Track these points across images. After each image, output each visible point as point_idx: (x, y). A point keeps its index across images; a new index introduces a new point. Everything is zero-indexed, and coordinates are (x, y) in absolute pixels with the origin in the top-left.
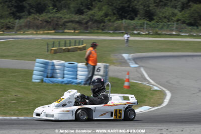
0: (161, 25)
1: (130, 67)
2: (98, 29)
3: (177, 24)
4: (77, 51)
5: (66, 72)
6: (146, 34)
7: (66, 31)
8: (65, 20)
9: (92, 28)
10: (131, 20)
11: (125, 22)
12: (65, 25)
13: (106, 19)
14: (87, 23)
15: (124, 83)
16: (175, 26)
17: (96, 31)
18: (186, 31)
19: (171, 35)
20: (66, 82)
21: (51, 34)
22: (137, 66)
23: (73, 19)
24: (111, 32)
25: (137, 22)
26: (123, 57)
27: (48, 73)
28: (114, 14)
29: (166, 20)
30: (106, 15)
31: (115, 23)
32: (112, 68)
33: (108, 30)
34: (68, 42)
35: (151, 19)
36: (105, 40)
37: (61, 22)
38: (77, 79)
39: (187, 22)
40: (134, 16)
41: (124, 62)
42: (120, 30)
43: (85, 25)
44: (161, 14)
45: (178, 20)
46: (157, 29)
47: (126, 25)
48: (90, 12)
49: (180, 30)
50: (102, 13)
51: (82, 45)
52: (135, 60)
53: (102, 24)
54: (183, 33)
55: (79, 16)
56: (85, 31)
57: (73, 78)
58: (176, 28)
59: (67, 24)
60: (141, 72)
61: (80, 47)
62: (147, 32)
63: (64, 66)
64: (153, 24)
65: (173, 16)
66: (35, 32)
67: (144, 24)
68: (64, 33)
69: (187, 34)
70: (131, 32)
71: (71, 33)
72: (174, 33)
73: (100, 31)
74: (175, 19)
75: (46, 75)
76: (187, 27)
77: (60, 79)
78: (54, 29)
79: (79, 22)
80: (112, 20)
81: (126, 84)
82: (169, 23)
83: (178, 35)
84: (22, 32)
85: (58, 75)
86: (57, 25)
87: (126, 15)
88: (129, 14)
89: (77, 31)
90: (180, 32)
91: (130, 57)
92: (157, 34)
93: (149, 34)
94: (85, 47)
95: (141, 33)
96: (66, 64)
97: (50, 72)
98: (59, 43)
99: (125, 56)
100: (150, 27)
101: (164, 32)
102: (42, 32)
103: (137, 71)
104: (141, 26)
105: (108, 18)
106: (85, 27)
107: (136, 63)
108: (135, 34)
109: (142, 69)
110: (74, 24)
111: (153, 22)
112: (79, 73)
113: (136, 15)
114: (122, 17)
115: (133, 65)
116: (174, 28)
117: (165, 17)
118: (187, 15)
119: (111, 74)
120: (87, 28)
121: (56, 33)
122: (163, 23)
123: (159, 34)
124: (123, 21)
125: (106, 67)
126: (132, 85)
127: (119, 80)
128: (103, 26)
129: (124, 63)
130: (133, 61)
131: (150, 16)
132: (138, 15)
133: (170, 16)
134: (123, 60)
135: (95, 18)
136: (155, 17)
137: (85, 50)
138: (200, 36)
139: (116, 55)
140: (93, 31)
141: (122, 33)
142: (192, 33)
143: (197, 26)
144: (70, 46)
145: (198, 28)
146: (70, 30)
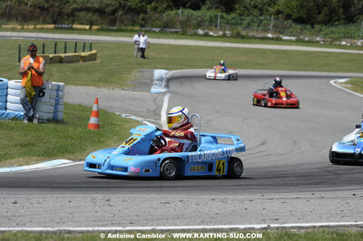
0: (247, 19)
1: (149, 91)
2: (134, 23)
3: (277, 19)
4: (78, 61)
6: (219, 37)
7: (75, 26)
8: (75, 6)
9: (122, 22)
10: (194, 9)
11: (183, 13)
12: (74, 15)
13: (149, 6)
14: (114, 12)
15: (89, 119)
16: (272, 22)
17: (129, 28)
18: (291, 32)
19: (264, 39)
21: (47, 31)
22: (164, 90)
23: (89, 5)
24: (157, 30)
25: (204, 13)
29: (256, 12)
31: (164, 15)
33: (152, 27)
35: (230, 9)
37: (68, 9)
38: (6, 109)
40: (200, 3)
41: (145, 84)
42: (172, 28)
43: (112, 17)
45: (278, 12)
46: (239, 28)
47: (185, 19)
49: (280, 30)
51: (90, 50)
53: (142, 16)
54: (286, 35)
56: (111, 28)
58: (274, 26)
59: (77, 14)
62: (221, 33)
64: (233, 18)
65: (269, 5)
66: (19, 27)
67: (216, 17)
68: (71, 30)
69: (294, 38)
70: (190, 31)
71: (85, 30)
72: (270, 35)
73: (137, 28)
74: (272, 10)
76: (294, 25)
78: (55, 23)
79: (100, 11)
80: (159, 9)
81: (93, 120)
82: (262, 18)
83: (277, 40)
86: (60, 14)
89: (95, 27)
90: (281, 33)
92: (239, 37)
93: (224, 35)
94: (95, 54)
95: (211, 33)
100: (227, 23)
101: (251, 34)
102: (32, 27)
105: (153, 4)
106: (110, 19)
108: (199, 35)
110: (90, 15)
111: (233, 15)
112: (10, 98)
113: (204, 2)
114: (177, 4)
115: (157, 89)
116: (271, 27)
117: (255, 7)
120: (113, 22)
121: (56, 30)
122: (251, 17)
123: (243, 37)
124: (180, 11)
125: (57, 89)
128: (143, 19)
132: (207, 2)
133: (265, 4)
135: (129, 4)
136: (236, 6)
137: (95, 60)
138: (318, 42)
139: (142, 72)
140: (123, 28)
141: (177, 32)
142: (302, 37)
143: (312, 24)
144: (65, 52)
145: (313, 28)
146: (82, 24)
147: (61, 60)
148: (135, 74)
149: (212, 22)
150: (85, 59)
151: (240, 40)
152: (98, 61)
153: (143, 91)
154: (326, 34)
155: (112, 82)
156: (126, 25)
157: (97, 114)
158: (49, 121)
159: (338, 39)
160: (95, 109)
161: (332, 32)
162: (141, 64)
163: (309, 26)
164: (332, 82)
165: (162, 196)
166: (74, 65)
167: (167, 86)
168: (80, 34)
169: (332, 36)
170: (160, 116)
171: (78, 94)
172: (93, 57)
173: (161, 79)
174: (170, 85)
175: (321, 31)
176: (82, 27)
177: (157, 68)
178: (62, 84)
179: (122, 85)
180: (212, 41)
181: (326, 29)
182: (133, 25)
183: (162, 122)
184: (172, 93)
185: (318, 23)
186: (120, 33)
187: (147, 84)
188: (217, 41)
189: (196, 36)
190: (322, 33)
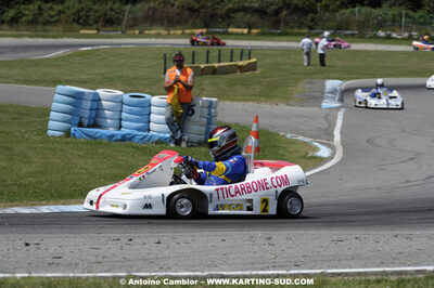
1: (320, 106)
2: (300, 26)
4: (234, 72)
5: (125, 115)
6: (404, 39)
7: (230, 30)
8: (230, 6)
9: (287, 25)
10: (374, 7)
11: (360, 12)
12: (229, 17)
13: (319, 4)
14: (277, 13)
17: (296, 31)
22: (338, 105)
23: (247, 4)
27: (81, 118)
31: (338, 14)
33: (323, 29)
37: (222, 10)
38: (149, 130)
41: (315, 98)
42: (347, 30)
43: (274, 18)
46: (428, 27)
47: (361, 19)
53: (310, 16)
56: (274, 31)
57: (139, 129)
60: (336, 118)
61: (240, 63)
62: (406, 35)
63: (122, 103)
64: (421, 16)
66: (164, 32)
67: (400, 15)
68: (226, 35)
70: (370, 33)
71: (243, 34)
73: (305, 31)
75: (77, 122)
77: (111, 131)
78: (206, 26)
79: (260, 12)
80: (331, 8)
84: (137, 32)
85: (109, 121)
86: (213, 16)
89: (254, 31)
93: (411, 37)
94: (255, 63)
95: (394, 35)
96: (126, 97)
97: (86, 114)
99: (331, 84)
100: (414, 22)
102: (179, 32)
103: (326, 116)
105: (324, 2)
106: (273, 21)
108: (379, 38)
109: (341, 113)
110: (249, 15)
111: (420, 13)
112: (153, 117)
115: (330, 104)
120: (276, 25)
124: (356, 9)
128: (312, 20)
134: (318, 94)
137: (255, 70)
139: (311, 83)
140: (289, 30)
141: (353, 35)
144: (219, 62)
146: (240, 27)
147: (214, 71)
148: (303, 86)
149: (395, 22)
150: (242, 69)
152: (258, 71)
153: (313, 106)
155: (275, 96)
156: (291, 28)
157: (257, 135)
158: (200, 144)
160: (254, 129)
162: (309, 74)
165: (335, 232)
166: (230, 76)
167: (341, 100)
168: (236, 39)
170: (333, 136)
171: (234, 111)
172: (252, 67)
173: (333, 92)
174: (345, 99)
176: (239, 30)
177: (329, 79)
178: (214, 99)
179: (287, 100)
180: (394, 44)
182: (300, 28)
183: (334, 144)
184: (347, 107)
186: (285, 38)
187: (317, 98)
188: (401, 44)
189: (376, 39)
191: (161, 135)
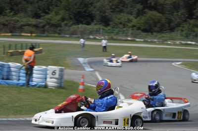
0: (117, 30)
1: (85, 70)
2: (55, 32)
3: (132, 30)
5: (21, 74)
7: (23, 34)
8: (22, 23)
9: (48, 32)
10: (87, 25)
11: (82, 27)
12: (22, 28)
13: (62, 23)
14: (44, 26)
15: (78, 87)
16: (130, 31)
17: (52, 35)
18: (141, 37)
19: (126, 41)
20: (21, 84)
21: (8, 37)
23: (30, 23)
24: (67, 36)
25: (93, 27)
26: (78, 61)
28: (71, 19)
29: (121, 26)
30: (63, 19)
31: (71, 28)
32: (67, 71)
33: (65, 34)
34: (24, 45)
35: (107, 25)
36: (61, 44)
37: (18, 25)
38: (32, 81)
39: (142, 28)
40: (91, 21)
42: (76, 35)
43: (42, 29)
44: (117, 20)
45: (134, 26)
46: (112, 34)
47: (82, 30)
48: (47, 16)
50: (58, 17)
51: (39, 48)
52: (90, 64)
53: (59, 28)
54: (138, 38)
55: (36, 20)
58: (132, 34)
59: (23, 27)
60: (96, 75)
64: (109, 29)
65: (128, 22)
67: (100, 29)
68: (20, 36)
69: (142, 40)
70: (86, 37)
71: (28, 36)
72: (129, 39)
73: (57, 35)
74: (130, 25)
76: (142, 33)
77: (15, 81)
78: (11, 32)
79: (36, 26)
80: (69, 25)
81: (81, 87)
82: (125, 29)
83: (133, 41)
85: (14, 77)
86: (14, 28)
87: (82, 20)
88: (85, 19)
89: (33, 35)
90: (136, 37)
91: (85, 62)
92: (113, 39)
95: (97, 38)
98: (16, 46)
100: (106, 32)
101: (119, 38)
103: (92, 75)
104: (97, 31)
105: (65, 22)
106: (41, 30)
107: (91, 67)
108: (91, 39)
109: (97, 74)
110: (31, 28)
111: (109, 28)
112: (34, 75)
113: (92, 20)
114: (78, 22)
115: (88, 69)
116: (129, 34)
117: (121, 23)
118: (142, 21)
119: (66, 77)
120: (43, 32)
121: (12, 36)
122: (119, 29)
123: (115, 40)
124: (80, 26)
125: (61, 71)
126: (87, 89)
127: (74, 83)
128: (60, 30)
129: (80, 67)
130: (88, 65)
131: (106, 21)
132: (95, 21)
133: (126, 22)
134: (78, 64)
135: (52, 22)
136: (111, 23)
138: (155, 42)
139: (72, 59)
140: (49, 35)
141: (79, 37)
142: (147, 39)
143: (152, 32)
145: (152, 34)
149: (97, 32)
151: (113, 41)
152: (43, 53)
154: (160, 38)
156: (50, 34)
157: (83, 84)
159: (166, 40)
160: (82, 81)
161: (163, 37)
163: (150, 34)
164: (173, 64)
168: (26, 38)
169: (162, 39)
172: (40, 52)
175: (156, 36)
176: (27, 34)
181: (159, 35)
182: (54, 33)
185: (155, 32)
186: (48, 38)
189: (89, 39)
190: (157, 37)
191: (41, 84)
